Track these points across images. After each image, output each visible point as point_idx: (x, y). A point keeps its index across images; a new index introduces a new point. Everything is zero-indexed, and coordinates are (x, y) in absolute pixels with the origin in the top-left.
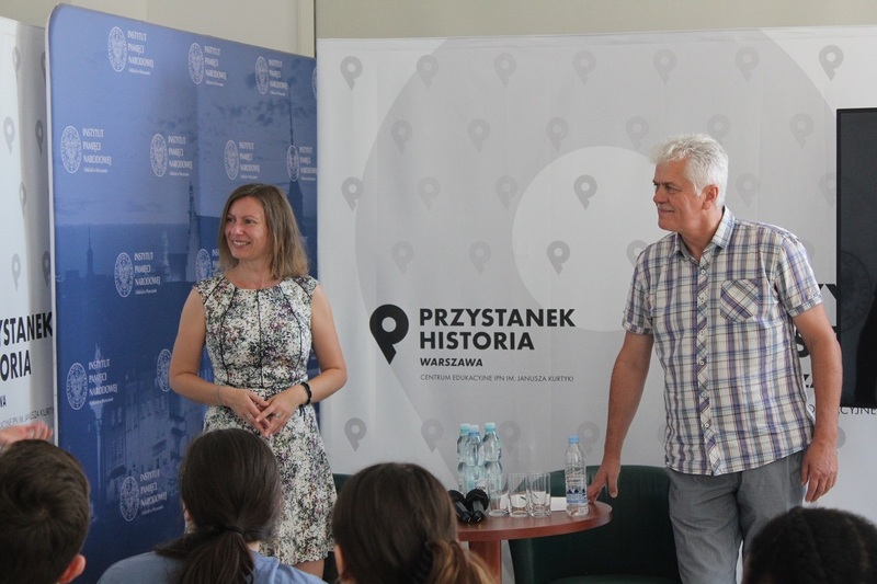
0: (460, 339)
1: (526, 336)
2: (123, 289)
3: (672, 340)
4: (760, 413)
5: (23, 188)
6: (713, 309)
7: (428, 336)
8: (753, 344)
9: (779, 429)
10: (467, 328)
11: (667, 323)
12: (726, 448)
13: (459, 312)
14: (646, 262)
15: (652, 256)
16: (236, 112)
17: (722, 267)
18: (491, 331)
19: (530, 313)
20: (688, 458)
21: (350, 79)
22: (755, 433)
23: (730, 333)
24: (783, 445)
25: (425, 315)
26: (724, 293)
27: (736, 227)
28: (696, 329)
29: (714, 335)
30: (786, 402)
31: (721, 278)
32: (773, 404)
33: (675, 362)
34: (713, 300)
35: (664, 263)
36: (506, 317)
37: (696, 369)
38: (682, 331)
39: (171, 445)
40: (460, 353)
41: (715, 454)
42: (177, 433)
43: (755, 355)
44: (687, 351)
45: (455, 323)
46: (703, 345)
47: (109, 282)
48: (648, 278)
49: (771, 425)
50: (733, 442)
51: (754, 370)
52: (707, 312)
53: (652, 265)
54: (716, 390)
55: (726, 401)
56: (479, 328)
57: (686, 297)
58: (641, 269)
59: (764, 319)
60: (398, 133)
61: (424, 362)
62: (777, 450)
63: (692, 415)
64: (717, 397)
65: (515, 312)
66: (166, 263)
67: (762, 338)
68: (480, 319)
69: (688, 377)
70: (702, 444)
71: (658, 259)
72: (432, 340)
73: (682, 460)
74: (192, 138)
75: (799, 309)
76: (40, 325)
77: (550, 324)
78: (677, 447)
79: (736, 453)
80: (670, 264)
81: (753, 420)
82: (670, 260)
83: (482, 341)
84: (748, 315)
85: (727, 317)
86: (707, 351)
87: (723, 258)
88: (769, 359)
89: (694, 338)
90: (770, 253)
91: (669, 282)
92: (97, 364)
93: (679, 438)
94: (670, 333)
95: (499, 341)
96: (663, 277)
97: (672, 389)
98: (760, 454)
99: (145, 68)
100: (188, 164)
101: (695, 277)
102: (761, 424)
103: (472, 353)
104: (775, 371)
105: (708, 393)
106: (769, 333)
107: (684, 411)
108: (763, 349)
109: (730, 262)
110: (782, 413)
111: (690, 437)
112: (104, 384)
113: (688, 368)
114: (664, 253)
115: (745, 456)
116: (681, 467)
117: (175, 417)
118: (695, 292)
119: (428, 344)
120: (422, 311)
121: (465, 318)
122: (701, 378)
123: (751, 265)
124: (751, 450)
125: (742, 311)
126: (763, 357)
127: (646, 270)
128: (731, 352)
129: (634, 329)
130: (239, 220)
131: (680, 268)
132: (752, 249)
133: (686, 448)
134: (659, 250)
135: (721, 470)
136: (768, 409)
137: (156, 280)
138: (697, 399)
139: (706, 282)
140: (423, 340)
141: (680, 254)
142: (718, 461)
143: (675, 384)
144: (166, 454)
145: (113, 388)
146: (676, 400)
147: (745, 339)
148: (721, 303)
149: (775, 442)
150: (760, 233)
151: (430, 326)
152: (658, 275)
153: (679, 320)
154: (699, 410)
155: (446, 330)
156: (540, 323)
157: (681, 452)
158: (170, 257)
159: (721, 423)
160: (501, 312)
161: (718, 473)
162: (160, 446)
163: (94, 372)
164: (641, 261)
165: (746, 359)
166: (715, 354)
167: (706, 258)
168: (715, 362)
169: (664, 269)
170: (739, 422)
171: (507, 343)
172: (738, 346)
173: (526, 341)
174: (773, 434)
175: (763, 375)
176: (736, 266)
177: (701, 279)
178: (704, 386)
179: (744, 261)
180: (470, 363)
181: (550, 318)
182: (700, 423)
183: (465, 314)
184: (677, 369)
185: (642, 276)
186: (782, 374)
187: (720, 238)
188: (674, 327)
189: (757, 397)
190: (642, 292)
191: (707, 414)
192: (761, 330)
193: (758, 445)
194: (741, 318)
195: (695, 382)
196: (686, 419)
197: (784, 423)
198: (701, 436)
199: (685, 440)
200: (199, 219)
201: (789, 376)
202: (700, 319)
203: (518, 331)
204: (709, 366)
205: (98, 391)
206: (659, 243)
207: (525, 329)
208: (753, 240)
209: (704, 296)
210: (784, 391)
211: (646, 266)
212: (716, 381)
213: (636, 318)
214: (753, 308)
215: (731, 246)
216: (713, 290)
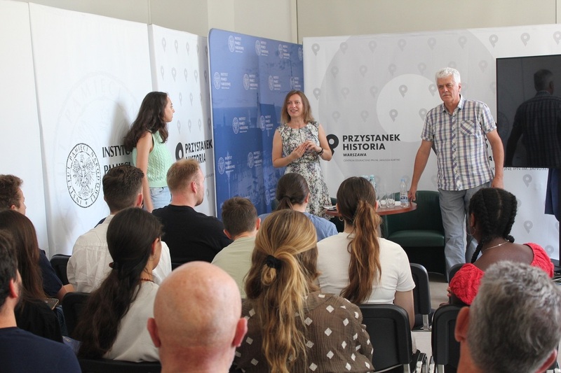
0: (358, 146)
1: (382, 144)
2: (236, 131)
3: (442, 142)
4: (475, 168)
5: (201, 95)
6: (458, 131)
7: (346, 145)
8: (472, 144)
9: (481, 174)
10: (360, 142)
11: (440, 137)
12: (463, 181)
13: (357, 136)
14: (431, 115)
15: (434, 113)
16: (272, 65)
17: (461, 116)
18: (369, 143)
19: (383, 136)
20: (448, 184)
21: (315, 52)
22: (473, 175)
23: (464, 140)
24: (483, 180)
25: (344, 138)
26: (462, 125)
27: (465, 102)
28: (451, 138)
29: (458, 141)
30: (483, 165)
31: (460, 120)
32: (479, 165)
33: (444, 150)
34: (458, 128)
35: (438, 115)
36: (375, 138)
37: (452, 153)
38: (446, 139)
39: (253, 187)
40: (358, 151)
41: (459, 183)
42: (255, 183)
43: (473, 147)
44: (448, 146)
45: (356, 140)
46: (454, 144)
47: (231, 128)
48: (432, 121)
49: (478, 173)
50: (465, 178)
51: (473, 153)
52: (456, 132)
53: (434, 116)
54: (459, 160)
55: (463, 164)
56: (365, 142)
57: (448, 127)
58: (429, 118)
59: (477, 134)
60: (333, 71)
61: (345, 155)
62: (481, 181)
63: (450, 169)
64: (460, 163)
65: (378, 136)
66: (250, 121)
67: (476, 141)
68: (365, 138)
69: (448, 156)
70: (454, 180)
71: (436, 114)
72: (348, 147)
73: (446, 186)
74: (257, 75)
75: (489, 130)
76: (208, 144)
77: (391, 140)
78: (443, 181)
79: (466, 183)
80: (440, 116)
81: (472, 171)
82: (440, 114)
83: (366, 147)
84: (471, 133)
85: (463, 134)
86: (455, 146)
87: (461, 113)
88: (478, 149)
89: (451, 142)
90: (478, 111)
91: (441, 122)
92: (228, 158)
93: (444, 178)
94: (441, 140)
95: (372, 147)
96: (438, 120)
97: (441, 160)
98: (474, 183)
99: (241, 50)
100: (256, 85)
101: (451, 120)
102: (475, 172)
103: (362, 151)
104: (480, 154)
105: (457, 161)
106: (478, 139)
107: (447, 168)
108: (476, 145)
109: (464, 114)
110: (482, 168)
111: (449, 177)
112: (230, 165)
113: (448, 152)
114: (438, 112)
115: (469, 184)
116: (445, 188)
117: (254, 177)
118: (451, 125)
119: (346, 148)
120: (344, 136)
121: (359, 138)
122: (454, 156)
123: (471, 115)
124: (472, 181)
125: (469, 132)
126: (476, 148)
127: (432, 118)
128: (465, 146)
129: (426, 139)
130: (294, 103)
131: (445, 117)
132: (472, 109)
133: (447, 181)
134: (436, 110)
135: (461, 189)
136: (478, 167)
137: (247, 127)
138: (452, 163)
139: (455, 122)
140: (344, 147)
141: (445, 111)
142: (460, 186)
143: (443, 159)
144: (252, 190)
145: (233, 166)
146: (443, 164)
147: (469, 142)
148: (461, 129)
149: (480, 178)
150: (474, 104)
151: (347, 142)
152: (436, 120)
153: (445, 135)
154: (453, 167)
155: (353, 143)
156: (387, 140)
157: (445, 183)
158: (251, 119)
159: (461, 172)
160: (373, 136)
161: (460, 190)
162: (250, 187)
163: (227, 161)
164: (429, 114)
165: (470, 149)
166: (459, 147)
167: (455, 113)
168: (459, 150)
169: (438, 117)
170: (467, 172)
171: (375, 147)
172: (467, 144)
173: (382, 147)
174: (479, 176)
175: (476, 155)
176: (466, 116)
177: (453, 120)
178: (455, 159)
179: (469, 114)
180: (362, 155)
181: (391, 138)
182: (453, 172)
183: (359, 137)
184: (444, 153)
185: (430, 120)
186: (482, 154)
187: (460, 105)
188: (443, 138)
189: (474, 163)
190: (430, 126)
191: (456, 169)
192: (476, 138)
193: (474, 180)
194: (468, 134)
195: (451, 157)
196: (447, 171)
197: (483, 172)
198: (454, 177)
199: (447, 178)
200: (260, 105)
201: (484, 155)
202: (453, 135)
203: (379, 143)
204: (457, 152)
205: (228, 168)
206: (436, 108)
207: (382, 142)
208: (472, 106)
209: (454, 127)
210: (483, 160)
211: (431, 117)
212: (459, 157)
213: (427, 135)
214: (472, 131)
215: (464, 108)
216: (458, 124)
